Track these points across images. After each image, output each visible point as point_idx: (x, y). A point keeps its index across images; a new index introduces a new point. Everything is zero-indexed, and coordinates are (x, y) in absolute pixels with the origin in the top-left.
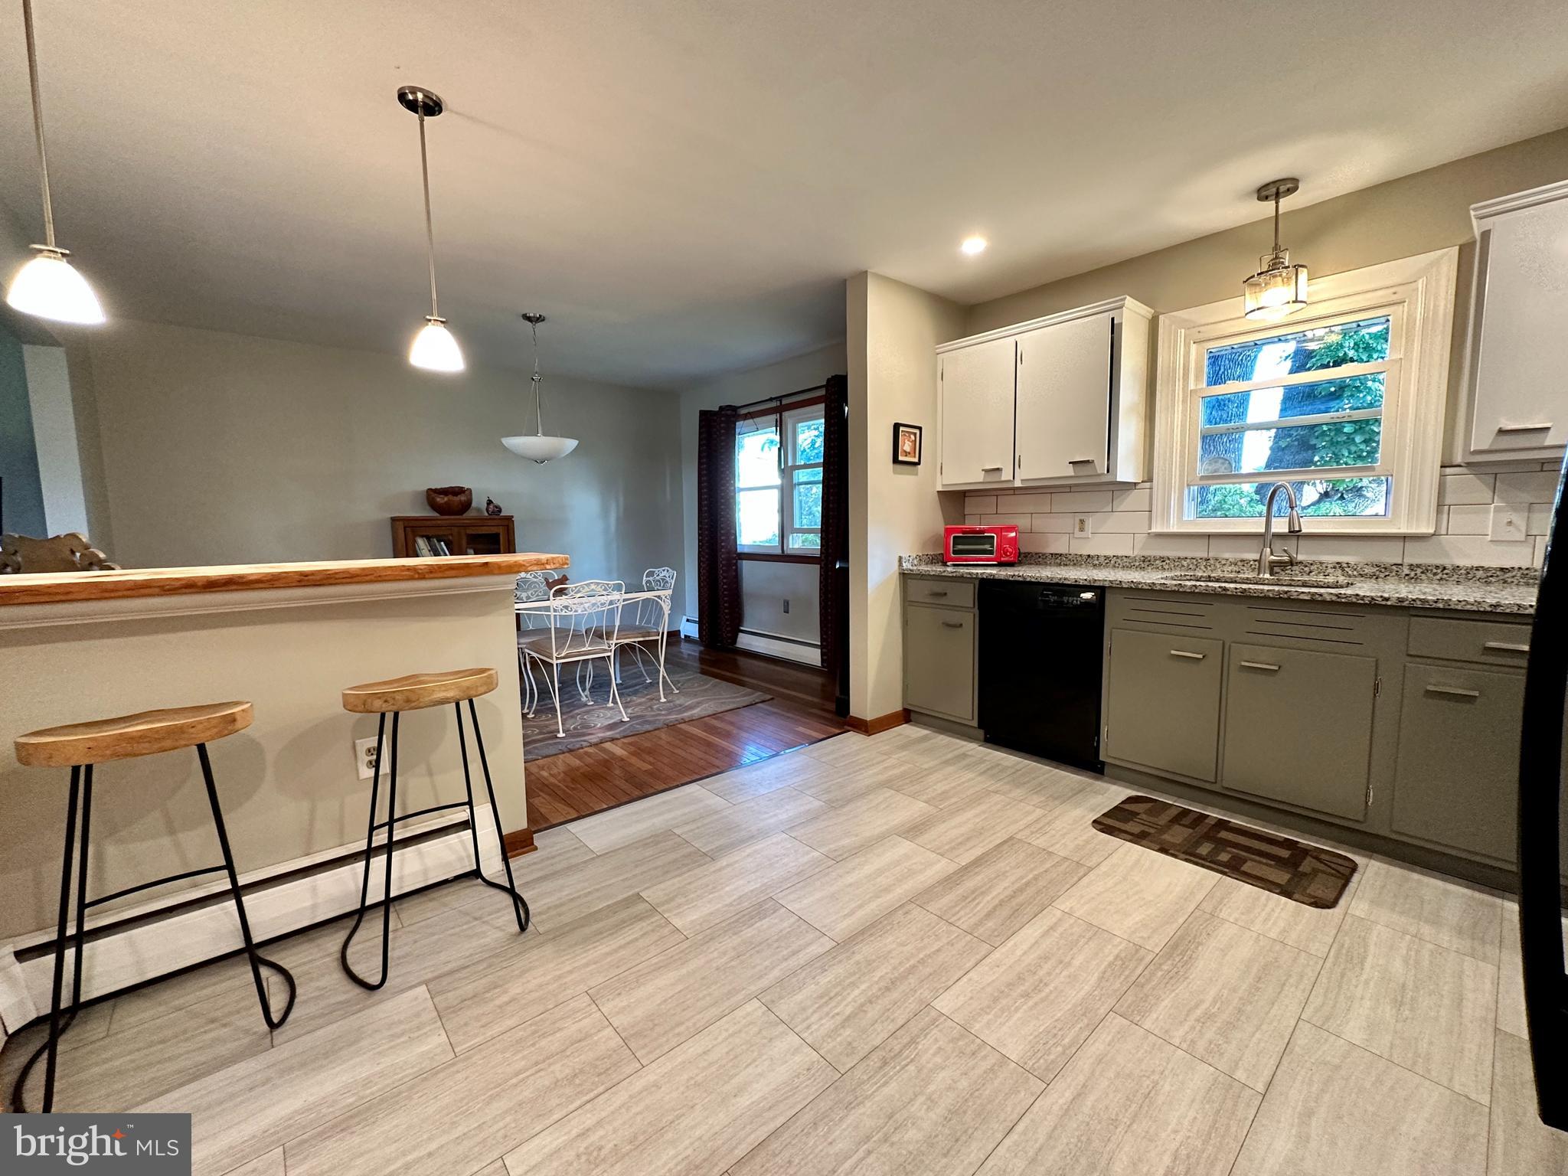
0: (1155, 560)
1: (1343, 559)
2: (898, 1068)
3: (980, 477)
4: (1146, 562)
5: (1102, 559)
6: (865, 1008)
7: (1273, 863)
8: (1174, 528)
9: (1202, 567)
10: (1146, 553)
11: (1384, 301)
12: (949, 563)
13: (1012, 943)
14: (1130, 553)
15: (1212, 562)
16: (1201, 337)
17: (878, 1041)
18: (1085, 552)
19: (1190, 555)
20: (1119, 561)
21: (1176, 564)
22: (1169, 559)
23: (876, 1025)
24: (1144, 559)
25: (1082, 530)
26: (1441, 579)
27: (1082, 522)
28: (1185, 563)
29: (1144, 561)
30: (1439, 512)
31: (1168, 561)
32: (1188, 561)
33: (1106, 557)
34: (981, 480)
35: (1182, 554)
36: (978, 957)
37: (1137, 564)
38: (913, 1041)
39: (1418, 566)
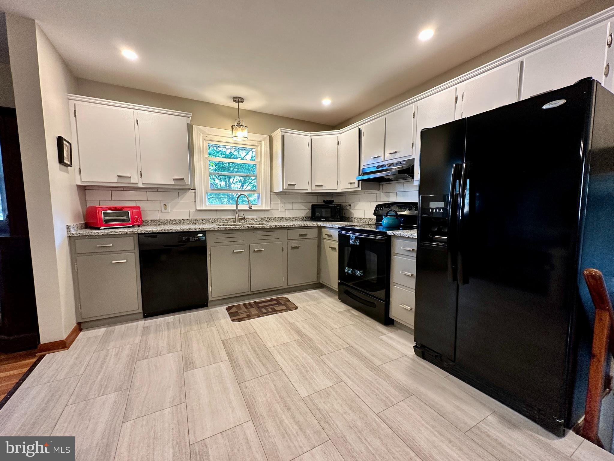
0: (200, 220)
1: (254, 217)
2: (330, 418)
3: (115, 180)
4: (196, 221)
5: (177, 221)
6: (297, 421)
7: (277, 305)
8: (204, 208)
9: (216, 222)
10: (196, 218)
11: (255, 144)
12: (102, 228)
13: (281, 364)
14: (188, 218)
15: (219, 220)
16: (207, 138)
17: (316, 422)
18: (169, 219)
19: (212, 218)
20: (185, 221)
21: (208, 221)
22: (205, 220)
23: (307, 420)
24: (195, 220)
25: (165, 208)
26: (273, 221)
27: (165, 205)
28: (210, 221)
29: (195, 221)
30: (271, 204)
31: (204, 220)
32: (211, 220)
33: (179, 220)
34: (116, 181)
35: (209, 218)
36: (284, 376)
37: (193, 222)
38: (319, 410)
39: (269, 218)
